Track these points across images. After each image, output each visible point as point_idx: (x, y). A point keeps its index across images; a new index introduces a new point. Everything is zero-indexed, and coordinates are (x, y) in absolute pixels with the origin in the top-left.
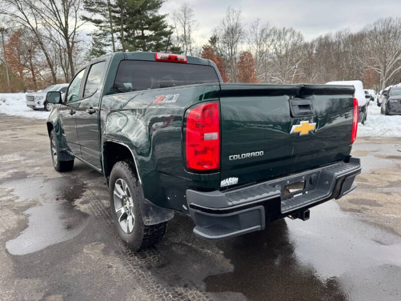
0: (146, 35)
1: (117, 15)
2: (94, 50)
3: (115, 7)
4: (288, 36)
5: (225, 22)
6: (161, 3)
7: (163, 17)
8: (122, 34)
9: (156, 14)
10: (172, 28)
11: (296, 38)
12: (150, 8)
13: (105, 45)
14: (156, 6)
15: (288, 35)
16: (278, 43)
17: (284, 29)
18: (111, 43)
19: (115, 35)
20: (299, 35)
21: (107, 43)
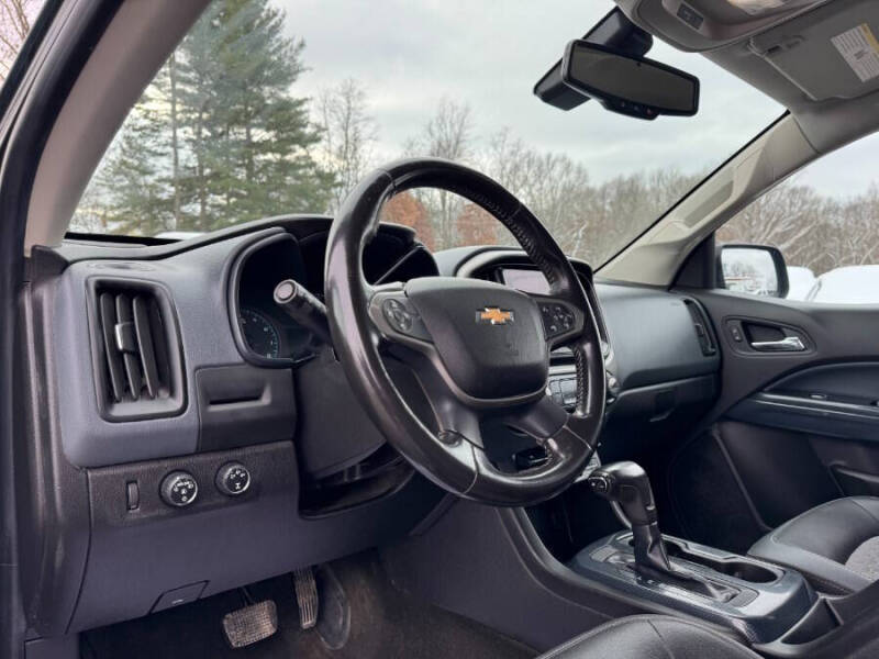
0: (255, 139)
1: (189, 89)
2: (124, 163)
3: (186, 70)
4: (556, 173)
5: (435, 128)
6: (298, 71)
7: (300, 103)
8: (199, 133)
9: (284, 95)
10: (319, 128)
11: (573, 176)
12: (269, 82)
13: (155, 154)
14: (285, 76)
15: (559, 168)
16: (538, 186)
17: (549, 157)
18: (169, 149)
19: (180, 132)
20: (579, 171)
21: (160, 150)
